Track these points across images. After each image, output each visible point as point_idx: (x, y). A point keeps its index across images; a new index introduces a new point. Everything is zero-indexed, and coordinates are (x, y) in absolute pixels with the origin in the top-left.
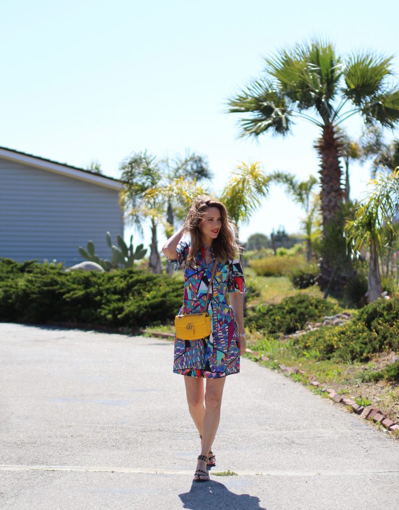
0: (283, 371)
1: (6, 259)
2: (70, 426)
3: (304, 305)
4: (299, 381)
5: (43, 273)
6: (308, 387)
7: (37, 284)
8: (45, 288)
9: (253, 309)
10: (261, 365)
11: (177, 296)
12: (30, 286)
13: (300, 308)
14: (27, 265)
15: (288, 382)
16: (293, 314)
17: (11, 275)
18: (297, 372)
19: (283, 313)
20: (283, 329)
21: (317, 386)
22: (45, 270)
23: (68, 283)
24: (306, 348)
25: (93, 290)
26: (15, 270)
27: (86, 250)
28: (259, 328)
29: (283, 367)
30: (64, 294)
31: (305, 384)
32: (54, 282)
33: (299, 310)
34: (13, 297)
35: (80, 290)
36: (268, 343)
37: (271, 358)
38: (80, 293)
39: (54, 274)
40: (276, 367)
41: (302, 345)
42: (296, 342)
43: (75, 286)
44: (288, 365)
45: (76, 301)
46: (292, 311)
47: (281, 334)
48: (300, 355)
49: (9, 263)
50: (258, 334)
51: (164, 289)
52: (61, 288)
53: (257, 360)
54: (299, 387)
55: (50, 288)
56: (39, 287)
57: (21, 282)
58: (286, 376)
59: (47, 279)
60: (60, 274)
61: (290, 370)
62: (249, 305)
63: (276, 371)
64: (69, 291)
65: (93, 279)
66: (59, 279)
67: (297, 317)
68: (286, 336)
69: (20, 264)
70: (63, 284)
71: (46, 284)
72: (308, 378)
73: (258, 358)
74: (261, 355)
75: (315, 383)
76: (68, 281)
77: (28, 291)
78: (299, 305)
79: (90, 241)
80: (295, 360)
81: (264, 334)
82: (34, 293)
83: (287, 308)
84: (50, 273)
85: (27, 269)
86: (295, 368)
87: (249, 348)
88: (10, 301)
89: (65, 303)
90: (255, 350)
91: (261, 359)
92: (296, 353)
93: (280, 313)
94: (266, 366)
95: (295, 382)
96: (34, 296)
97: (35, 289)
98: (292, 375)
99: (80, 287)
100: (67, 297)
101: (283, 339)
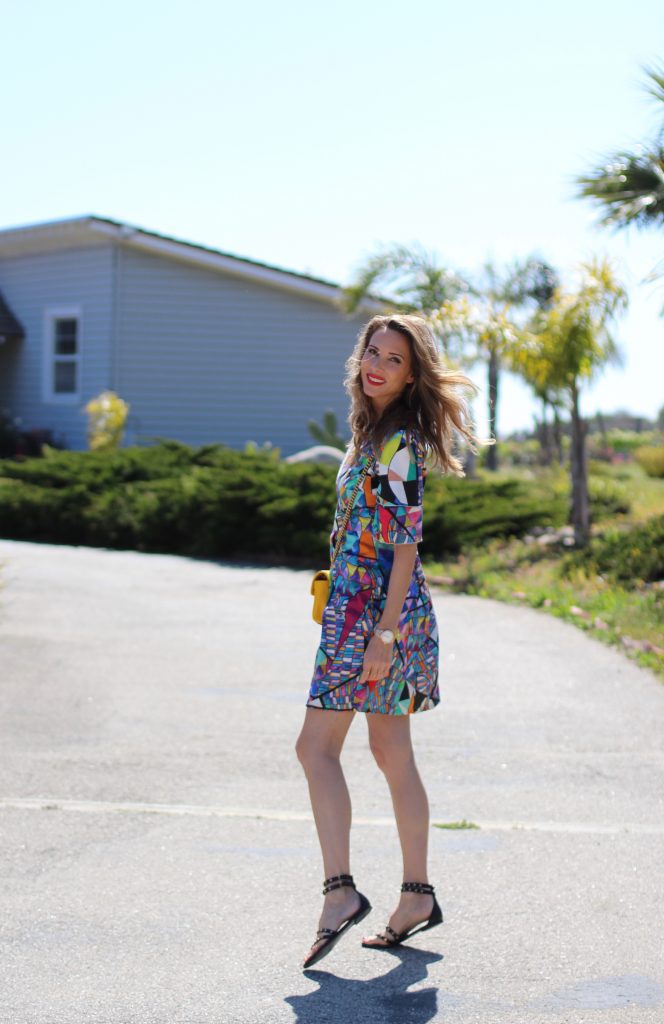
0: (626, 648)
1: (170, 441)
4: (649, 665)
5: (227, 467)
7: (217, 487)
8: (230, 494)
9: (601, 537)
10: (590, 637)
11: (466, 510)
12: (203, 488)
14: (206, 452)
15: (630, 668)
17: (176, 470)
18: (649, 650)
19: (646, 544)
20: (645, 572)
22: (233, 462)
23: (271, 486)
25: (314, 498)
26: (184, 460)
27: (322, 426)
28: (603, 569)
29: (627, 640)
30: (262, 503)
31: (657, 672)
32: (246, 484)
34: (176, 508)
35: (290, 497)
36: (613, 600)
37: (611, 624)
38: (290, 503)
39: (248, 469)
40: (616, 641)
42: (660, 596)
43: (282, 491)
44: (637, 637)
45: (283, 517)
47: (639, 582)
49: (173, 448)
50: (600, 580)
51: (441, 497)
52: (258, 494)
53: (585, 628)
54: (647, 677)
55: (240, 494)
56: (219, 491)
57: (189, 483)
58: (629, 657)
59: (234, 477)
60: (258, 469)
61: (638, 646)
62: (596, 529)
63: (614, 647)
64: (271, 500)
65: (316, 480)
66: (255, 478)
68: (648, 585)
69: (194, 449)
70: (262, 488)
71: (232, 487)
73: (588, 623)
74: (598, 620)
76: (272, 481)
77: (200, 498)
79: (330, 410)
80: (652, 629)
81: (609, 582)
82: (209, 502)
83: (654, 535)
84: (240, 467)
85: (206, 458)
86: (648, 642)
87: (578, 605)
88: (169, 516)
89: (265, 521)
90: (588, 609)
91: (593, 626)
92: (656, 617)
93: (642, 544)
94: (600, 639)
95: (641, 667)
96: (210, 508)
97: (211, 494)
98: (639, 655)
99: (293, 492)
100: (267, 509)
101: (643, 589)
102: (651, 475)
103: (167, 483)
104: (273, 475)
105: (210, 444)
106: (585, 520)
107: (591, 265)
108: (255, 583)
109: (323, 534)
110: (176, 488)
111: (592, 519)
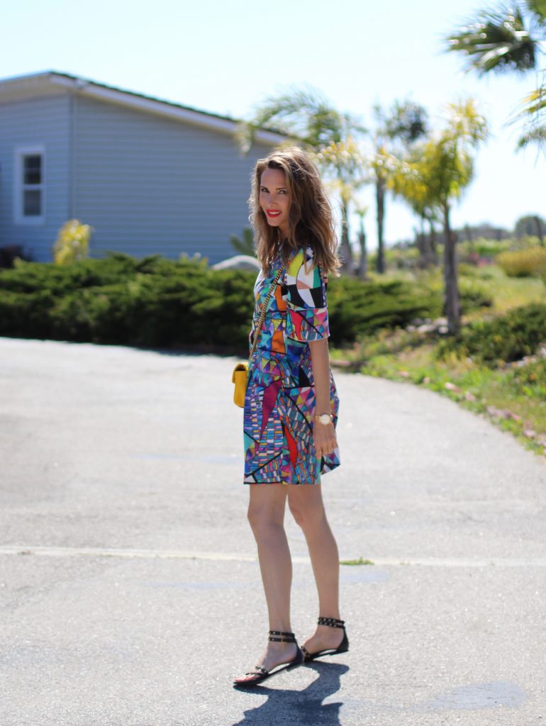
0: (491, 416)
1: (118, 253)
2: (154, 494)
3: (538, 319)
4: (510, 429)
5: (165, 274)
6: (519, 439)
7: (156, 290)
8: (167, 296)
9: (469, 326)
10: (462, 407)
11: (360, 306)
12: (146, 292)
13: (532, 323)
14: (147, 262)
15: (495, 433)
16: (520, 334)
17: (123, 277)
18: (509, 417)
19: (506, 331)
20: (505, 354)
21: (533, 438)
22: (169, 270)
23: (201, 289)
24: (531, 382)
25: (236, 298)
26: (130, 269)
27: (241, 239)
28: (472, 352)
29: (491, 410)
30: (194, 303)
31: (516, 435)
32: (180, 288)
33: (529, 327)
34: (124, 308)
35: (217, 297)
36: (480, 377)
37: (478, 397)
38: (217, 302)
39: (182, 275)
40: (482, 410)
41: (523, 378)
42: (517, 373)
43: (210, 292)
44: (499, 407)
45: (211, 314)
46: (520, 328)
47: (501, 362)
48: (519, 392)
49: (121, 259)
50: (469, 361)
51: (339, 296)
52: (190, 296)
53: (458, 400)
54: (508, 439)
55: (175, 296)
56: (158, 294)
57: (134, 287)
58: (493, 423)
59: (171, 282)
60: (190, 275)
61: (501, 414)
62: (465, 319)
63: (481, 416)
64: (201, 300)
65: (238, 283)
66: (188, 283)
67: (526, 337)
68: (508, 365)
69: (137, 259)
70: (193, 291)
71: (169, 291)
72: (521, 426)
73: (460, 396)
74: (468, 393)
75: (530, 433)
76: (201, 285)
77: (144, 299)
78: (531, 319)
80: (512, 400)
81: (477, 362)
82: (151, 302)
83: (512, 324)
84: (175, 274)
85: (147, 268)
86: (508, 411)
87: (452, 381)
88: (118, 314)
89: (196, 317)
90: (459, 385)
91: (464, 398)
92: (514, 390)
93: (502, 330)
94: (470, 409)
95: (503, 431)
96: (151, 307)
97: (153, 296)
98: (501, 421)
99: (219, 294)
100: (198, 307)
101: (504, 368)
102: (510, 275)
103: (116, 288)
104: (202, 280)
105: (150, 256)
106: (456, 313)
107: (457, 104)
108: (189, 367)
109: (243, 328)
110: (124, 292)
111: (462, 312)
